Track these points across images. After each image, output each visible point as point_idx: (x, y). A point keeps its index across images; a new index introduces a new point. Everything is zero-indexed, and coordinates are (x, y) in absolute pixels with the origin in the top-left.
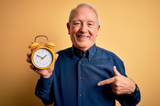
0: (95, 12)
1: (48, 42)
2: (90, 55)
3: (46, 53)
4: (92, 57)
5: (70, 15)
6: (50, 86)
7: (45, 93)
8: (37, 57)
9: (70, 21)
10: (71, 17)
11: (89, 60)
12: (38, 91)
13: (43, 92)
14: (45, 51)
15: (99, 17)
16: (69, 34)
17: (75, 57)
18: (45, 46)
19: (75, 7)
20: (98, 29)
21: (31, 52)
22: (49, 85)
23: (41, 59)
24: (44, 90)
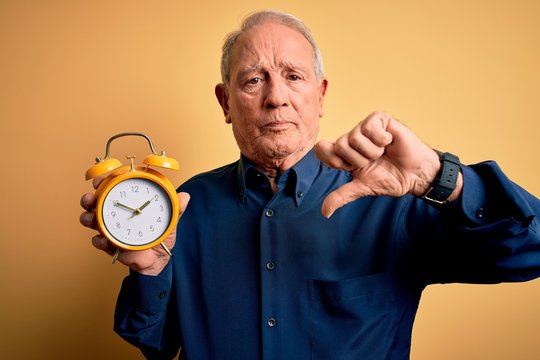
0: (304, 34)
1: (151, 156)
2: (302, 184)
3: (147, 193)
4: (306, 192)
5: (224, 56)
6: (165, 301)
7: (150, 326)
8: (118, 210)
9: (227, 77)
10: (226, 60)
11: (299, 201)
12: (125, 320)
13: (143, 321)
14: (143, 187)
15: (318, 50)
16: (229, 121)
17: (250, 193)
18: (143, 169)
19: (234, 26)
20: (324, 94)
22: (160, 296)
23: (130, 214)
24: (145, 317)
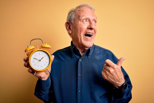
3: (42, 55)
4: (91, 55)
7: (44, 94)
13: (42, 93)
17: (75, 55)
21: (27, 56)
22: (47, 86)
